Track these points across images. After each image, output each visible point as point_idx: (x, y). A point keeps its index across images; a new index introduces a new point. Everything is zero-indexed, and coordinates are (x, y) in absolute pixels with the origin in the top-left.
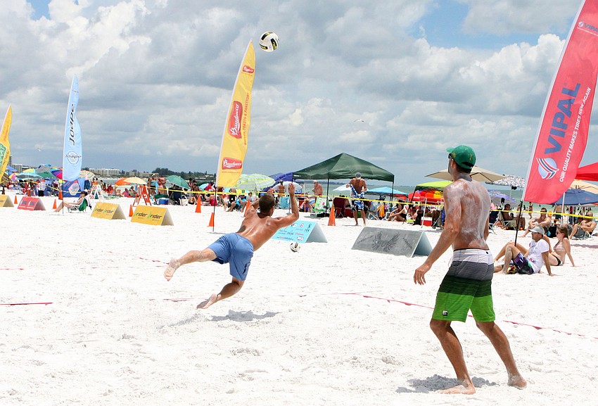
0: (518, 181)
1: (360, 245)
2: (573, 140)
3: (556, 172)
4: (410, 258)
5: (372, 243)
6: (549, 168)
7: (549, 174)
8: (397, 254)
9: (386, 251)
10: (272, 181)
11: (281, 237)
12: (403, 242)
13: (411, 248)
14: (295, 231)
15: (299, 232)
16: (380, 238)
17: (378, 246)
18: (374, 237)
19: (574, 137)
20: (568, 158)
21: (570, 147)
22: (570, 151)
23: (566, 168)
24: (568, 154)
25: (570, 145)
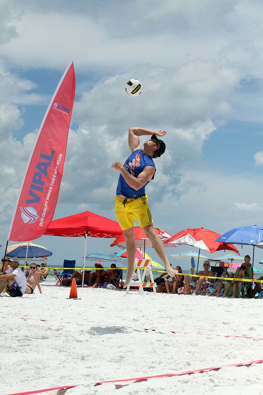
2: (49, 193)
3: (37, 218)
6: (31, 216)
7: (31, 220)
19: (50, 191)
20: (46, 207)
21: (47, 199)
22: (47, 202)
23: (44, 215)
24: (45, 204)
25: (47, 197)
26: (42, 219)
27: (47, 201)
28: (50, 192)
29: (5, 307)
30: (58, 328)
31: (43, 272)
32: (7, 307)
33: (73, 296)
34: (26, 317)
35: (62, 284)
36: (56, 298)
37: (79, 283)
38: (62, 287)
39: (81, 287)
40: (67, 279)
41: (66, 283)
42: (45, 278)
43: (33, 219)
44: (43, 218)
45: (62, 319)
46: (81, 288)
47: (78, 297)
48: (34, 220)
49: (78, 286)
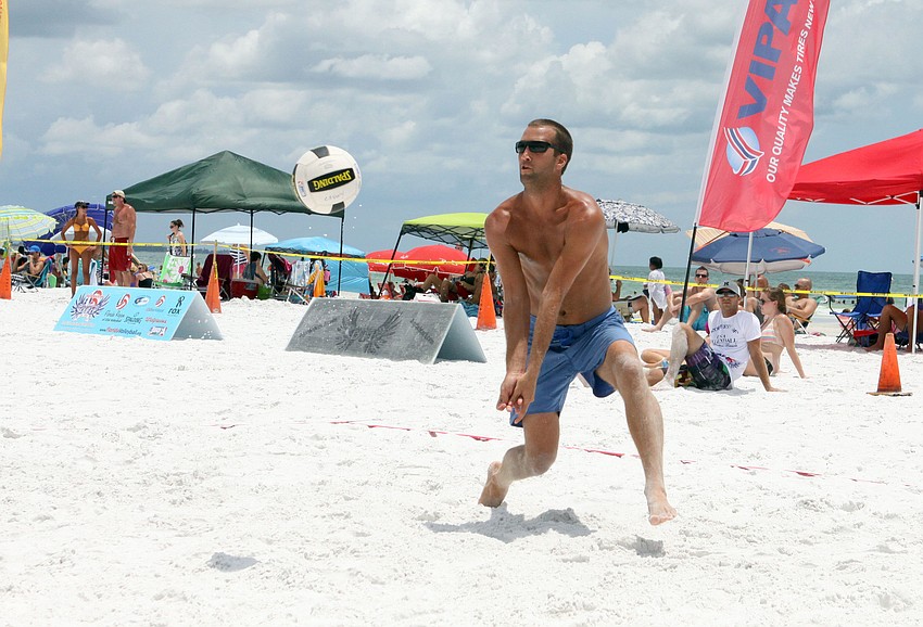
0: (630, 210)
1: (305, 340)
2: (792, 85)
3: (758, 158)
4: (431, 365)
5: (334, 334)
6: (745, 152)
7: (746, 163)
8: (399, 356)
9: (372, 350)
10: (51, 223)
11: (110, 330)
12: (411, 329)
13: (431, 341)
14: (143, 315)
15: (154, 315)
16: (354, 322)
17: (351, 342)
18: (340, 321)
19: (795, 78)
20: (782, 127)
21: (785, 101)
22: (784, 111)
23: (780, 149)
24: (781, 117)
25: (786, 96)
26: (774, 162)
27: (786, 107)
28: (794, 81)
29: (693, 423)
30: (851, 502)
31: (799, 308)
32: (697, 424)
33: (889, 384)
34: (754, 463)
35: (855, 342)
36: (840, 391)
37: (903, 341)
38: (855, 355)
39: (909, 350)
40: (868, 329)
41: (866, 339)
42: (805, 324)
43: (750, 161)
44: (777, 157)
45: (860, 470)
46: (909, 354)
47: (904, 390)
48: (754, 162)
49: (899, 349)
